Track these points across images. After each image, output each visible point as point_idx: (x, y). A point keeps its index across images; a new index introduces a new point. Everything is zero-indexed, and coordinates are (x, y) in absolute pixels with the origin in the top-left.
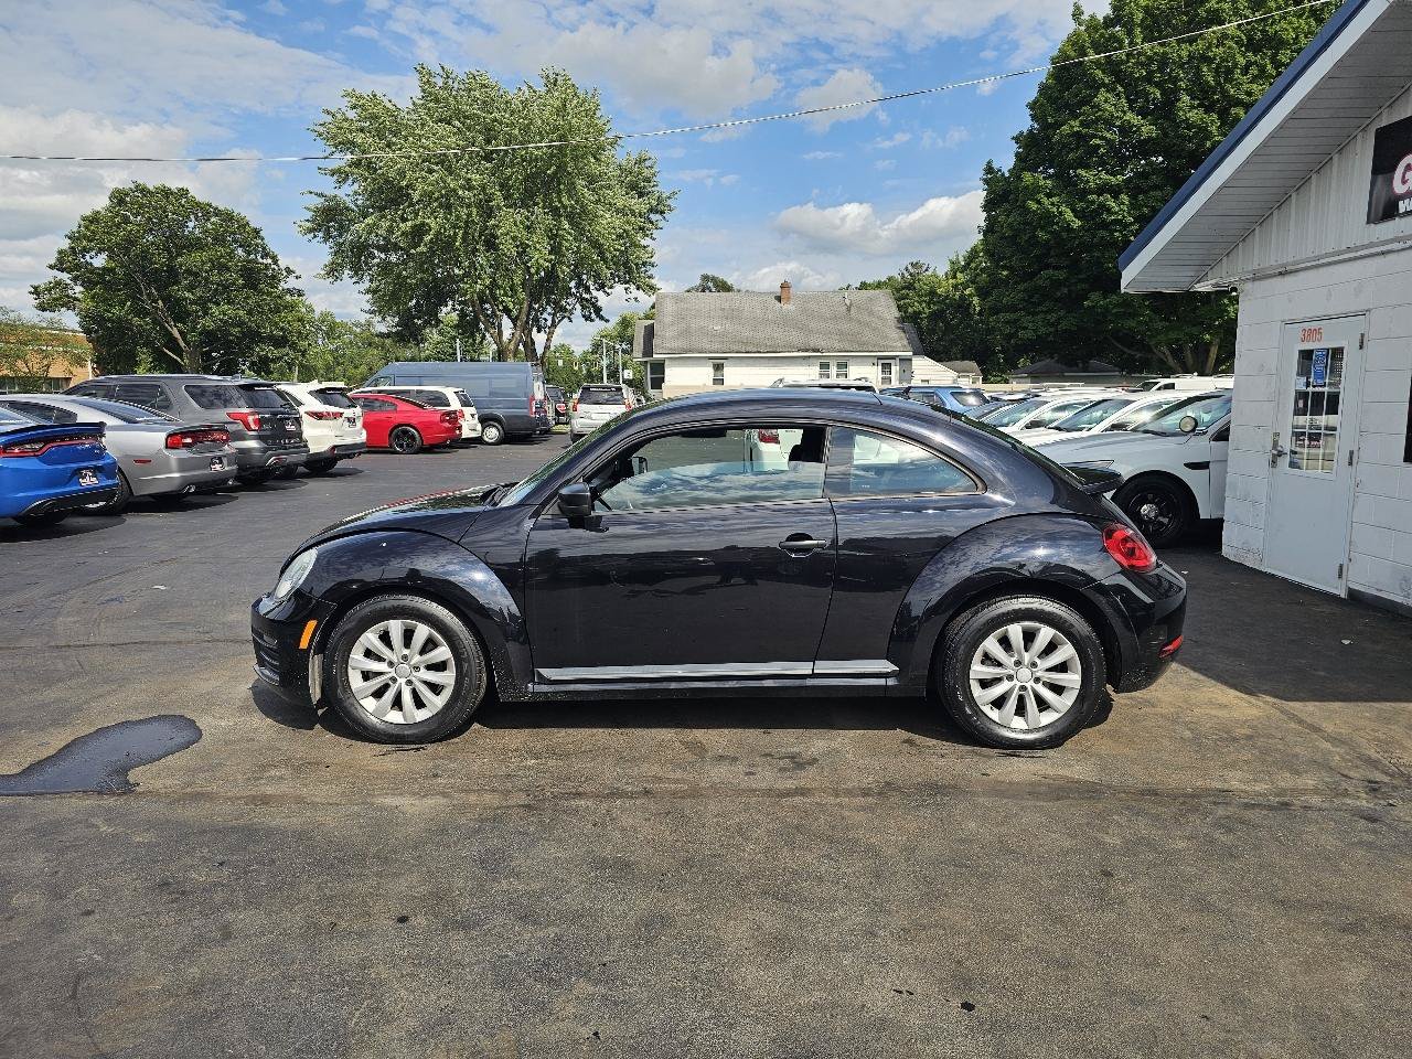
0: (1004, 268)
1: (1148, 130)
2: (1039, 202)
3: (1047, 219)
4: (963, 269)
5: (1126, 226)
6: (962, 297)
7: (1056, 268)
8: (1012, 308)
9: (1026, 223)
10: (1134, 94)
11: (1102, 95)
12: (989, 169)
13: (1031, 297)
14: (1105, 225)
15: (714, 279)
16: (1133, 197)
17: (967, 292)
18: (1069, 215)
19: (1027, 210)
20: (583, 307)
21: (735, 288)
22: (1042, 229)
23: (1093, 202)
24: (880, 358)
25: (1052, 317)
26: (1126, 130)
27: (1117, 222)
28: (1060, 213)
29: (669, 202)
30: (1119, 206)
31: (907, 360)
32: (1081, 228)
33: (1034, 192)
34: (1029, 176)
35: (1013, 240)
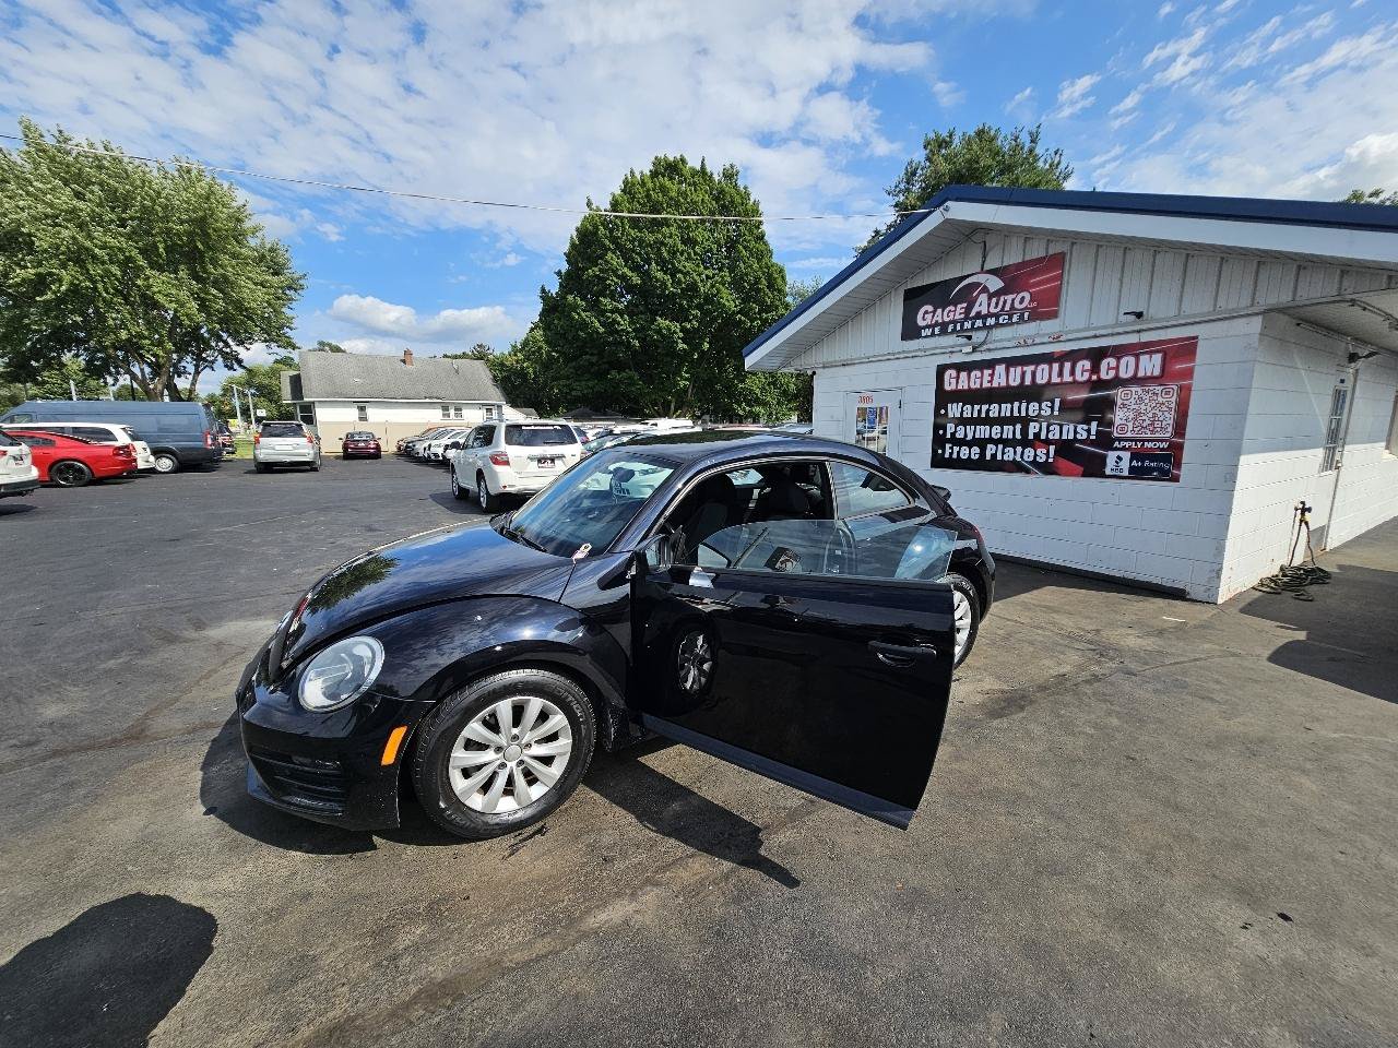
0: (557, 352)
1: (635, 279)
2: (578, 314)
3: (584, 325)
4: (520, 351)
5: (628, 333)
6: (522, 368)
7: (592, 354)
9: (572, 327)
10: (626, 256)
11: (610, 254)
12: (543, 290)
13: (577, 371)
14: (617, 332)
15: (329, 345)
16: (630, 317)
17: (525, 365)
18: (597, 324)
19: (573, 319)
20: (225, 359)
22: (582, 331)
23: (609, 318)
24: (483, 405)
25: (590, 384)
26: (623, 277)
27: (624, 330)
28: (592, 322)
29: (301, 282)
30: (624, 323)
31: (500, 407)
32: (605, 332)
33: (575, 307)
34: (570, 298)
35: (563, 336)
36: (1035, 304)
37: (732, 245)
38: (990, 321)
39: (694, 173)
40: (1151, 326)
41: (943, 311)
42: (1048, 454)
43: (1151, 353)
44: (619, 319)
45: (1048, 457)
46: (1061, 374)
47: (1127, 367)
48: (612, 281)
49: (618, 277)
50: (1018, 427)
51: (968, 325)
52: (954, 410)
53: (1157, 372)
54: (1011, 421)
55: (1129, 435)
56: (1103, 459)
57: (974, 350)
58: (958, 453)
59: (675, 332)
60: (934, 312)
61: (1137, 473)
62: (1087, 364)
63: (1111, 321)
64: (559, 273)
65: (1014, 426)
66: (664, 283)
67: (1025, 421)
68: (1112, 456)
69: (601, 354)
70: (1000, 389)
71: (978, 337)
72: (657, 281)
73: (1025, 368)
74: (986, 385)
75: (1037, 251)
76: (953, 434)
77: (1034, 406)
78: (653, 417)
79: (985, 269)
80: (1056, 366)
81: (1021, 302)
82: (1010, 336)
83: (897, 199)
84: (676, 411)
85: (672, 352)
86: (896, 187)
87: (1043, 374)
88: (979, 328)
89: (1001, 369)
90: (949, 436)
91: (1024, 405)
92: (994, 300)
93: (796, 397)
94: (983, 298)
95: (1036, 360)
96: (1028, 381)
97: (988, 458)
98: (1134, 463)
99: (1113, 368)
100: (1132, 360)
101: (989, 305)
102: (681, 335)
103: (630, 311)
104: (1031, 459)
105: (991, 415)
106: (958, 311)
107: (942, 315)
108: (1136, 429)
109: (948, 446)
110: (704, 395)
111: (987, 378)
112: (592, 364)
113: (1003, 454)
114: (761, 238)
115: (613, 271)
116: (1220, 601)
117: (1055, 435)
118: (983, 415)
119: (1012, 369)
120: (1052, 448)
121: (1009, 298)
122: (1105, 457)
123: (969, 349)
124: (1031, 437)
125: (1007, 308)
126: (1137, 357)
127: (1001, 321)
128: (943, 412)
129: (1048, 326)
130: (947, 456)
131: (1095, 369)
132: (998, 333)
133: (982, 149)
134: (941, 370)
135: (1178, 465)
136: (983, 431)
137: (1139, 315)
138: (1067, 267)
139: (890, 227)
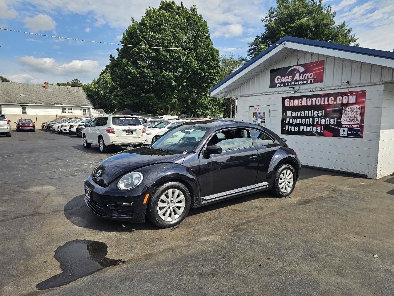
0: (116, 84)
1: (154, 54)
2: (128, 68)
3: (130, 73)
4: (97, 83)
5: (150, 77)
6: (98, 91)
7: (133, 86)
8: (122, 96)
9: (124, 73)
10: (149, 44)
11: (142, 42)
13: (126, 93)
14: (145, 77)
16: (151, 70)
17: (99, 89)
18: (136, 73)
19: (125, 70)
21: (10, 81)
22: (129, 75)
23: (142, 70)
24: (82, 108)
25: (132, 99)
26: (148, 53)
27: (148, 76)
28: (134, 72)
30: (148, 72)
31: (89, 108)
32: (139, 76)
33: (126, 65)
34: (124, 60)
35: (120, 77)
36: (315, 77)
37: (195, 40)
38: (301, 82)
39: (178, 8)
40: (351, 86)
41: (284, 78)
42: (321, 129)
43: (352, 95)
44: (146, 70)
45: (321, 130)
46: (324, 101)
47: (345, 100)
48: (143, 54)
49: (145, 52)
50: (311, 119)
51: (293, 83)
52: (289, 113)
53: (354, 102)
54: (308, 117)
55: (347, 122)
56: (339, 131)
57: (295, 92)
58: (291, 129)
59: (171, 77)
60: (281, 78)
61: (349, 136)
62: (333, 98)
63: (340, 84)
64: (118, 50)
65: (310, 119)
66: (166, 56)
67: (313, 117)
68: (341, 130)
69: (137, 86)
70: (304, 106)
71: (297, 88)
72: (163, 55)
73: (313, 99)
74: (300, 105)
75: (315, 60)
76: (289, 122)
77: (316, 112)
78: (160, 114)
79: (299, 64)
80: (323, 99)
81: (311, 76)
82: (307, 88)
83: (266, 23)
84: (170, 112)
85: (170, 86)
86: (265, 18)
87: (319, 101)
88: (296, 85)
89: (304, 99)
90: (287, 123)
91: (313, 112)
92: (302, 75)
93: (223, 106)
94: (298, 74)
95: (316, 96)
96: (314, 104)
97: (301, 130)
98: (349, 132)
99: (341, 100)
100: (347, 97)
101: (300, 77)
102: (174, 79)
103: (151, 67)
104: (316, 131)
105: (302, 115)
106: (290, 78)
107: (283, 80)
108: (349, 121)
109: (287, 126)
110: (183, 105)
111: (300, 102)
112: (133, 90)
113: (306, 129)
114: (208, 37)
115: (143, 50)
116: (377, 178)
117: (323, 122)
118: (299, 115)
119: (308, 100)
120: (322, 127)
121: (307, 75)
122: (339, 130)
123: (293, 92)
124: (315, 123)
125: (306, 78)
126: (348, 96)
127: (304, 83)
128: (285, 114)
129: (320, 85)
130: (287, 130)
131: (335, 100)
132: (303, 87)
133: (300, 5)
134: (284, 99)
135: (362, 133)
136: (299, 121)
137: (348, 83)
138: (325, 66)
139: (263, 35)
